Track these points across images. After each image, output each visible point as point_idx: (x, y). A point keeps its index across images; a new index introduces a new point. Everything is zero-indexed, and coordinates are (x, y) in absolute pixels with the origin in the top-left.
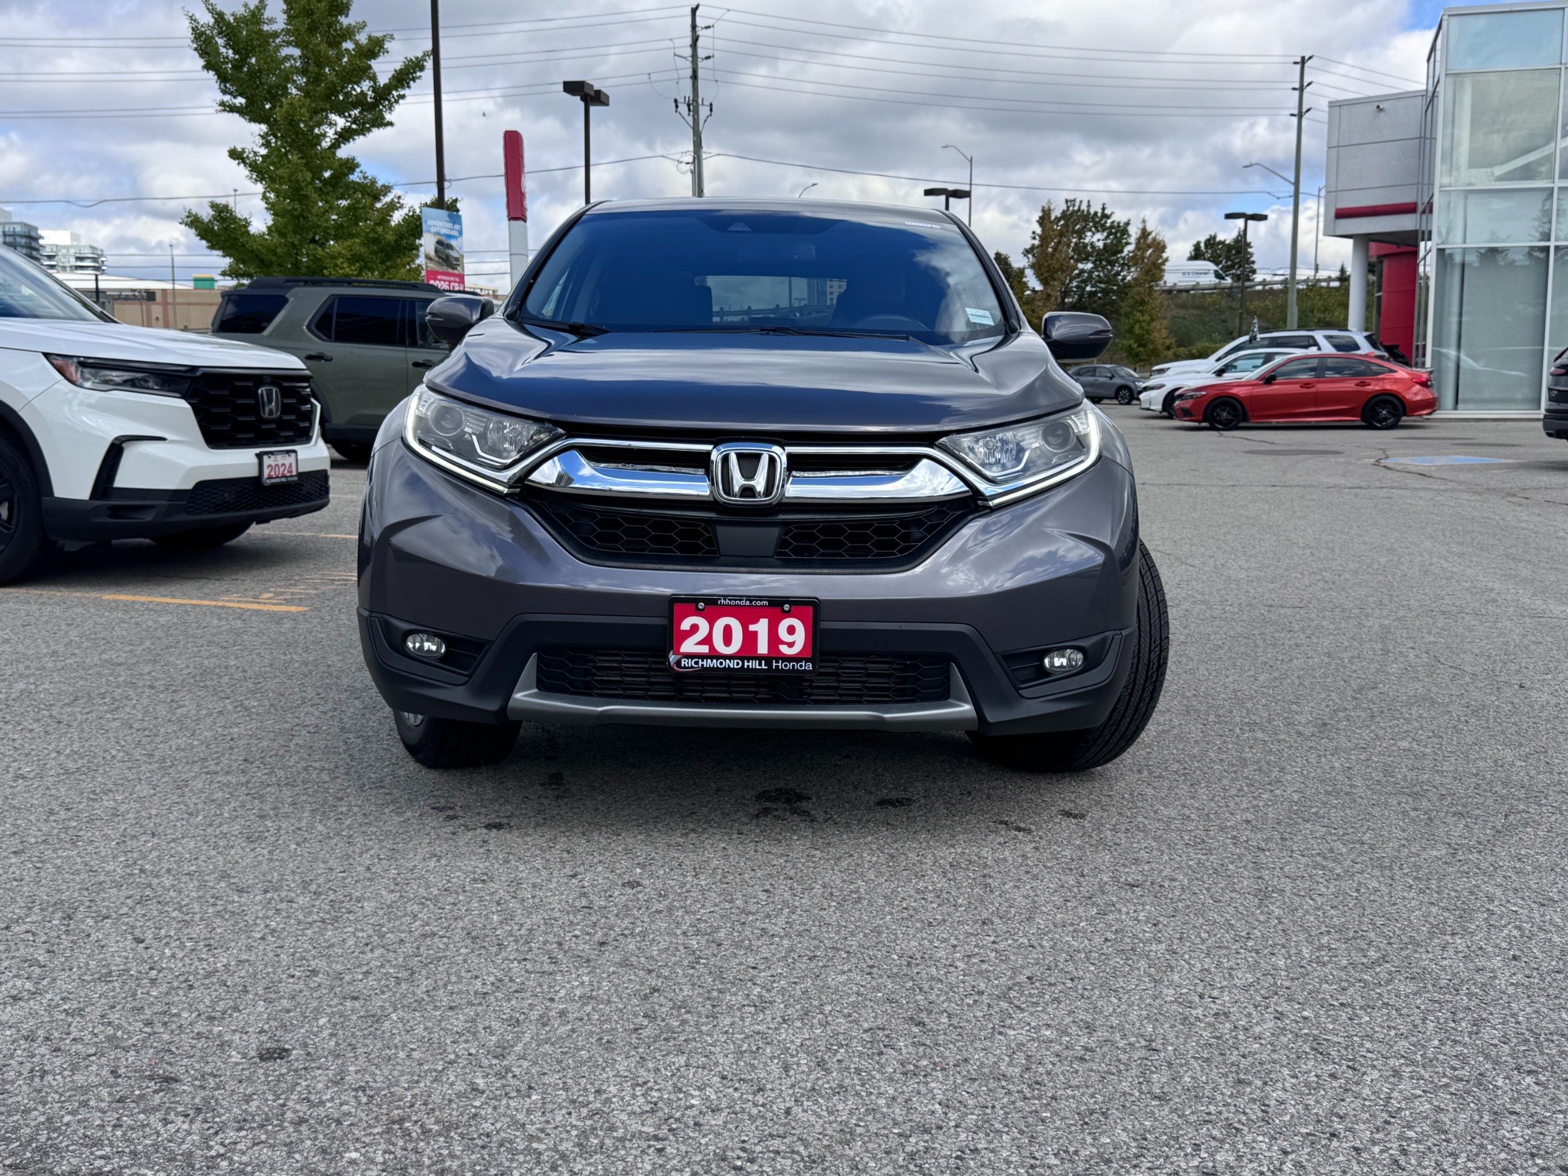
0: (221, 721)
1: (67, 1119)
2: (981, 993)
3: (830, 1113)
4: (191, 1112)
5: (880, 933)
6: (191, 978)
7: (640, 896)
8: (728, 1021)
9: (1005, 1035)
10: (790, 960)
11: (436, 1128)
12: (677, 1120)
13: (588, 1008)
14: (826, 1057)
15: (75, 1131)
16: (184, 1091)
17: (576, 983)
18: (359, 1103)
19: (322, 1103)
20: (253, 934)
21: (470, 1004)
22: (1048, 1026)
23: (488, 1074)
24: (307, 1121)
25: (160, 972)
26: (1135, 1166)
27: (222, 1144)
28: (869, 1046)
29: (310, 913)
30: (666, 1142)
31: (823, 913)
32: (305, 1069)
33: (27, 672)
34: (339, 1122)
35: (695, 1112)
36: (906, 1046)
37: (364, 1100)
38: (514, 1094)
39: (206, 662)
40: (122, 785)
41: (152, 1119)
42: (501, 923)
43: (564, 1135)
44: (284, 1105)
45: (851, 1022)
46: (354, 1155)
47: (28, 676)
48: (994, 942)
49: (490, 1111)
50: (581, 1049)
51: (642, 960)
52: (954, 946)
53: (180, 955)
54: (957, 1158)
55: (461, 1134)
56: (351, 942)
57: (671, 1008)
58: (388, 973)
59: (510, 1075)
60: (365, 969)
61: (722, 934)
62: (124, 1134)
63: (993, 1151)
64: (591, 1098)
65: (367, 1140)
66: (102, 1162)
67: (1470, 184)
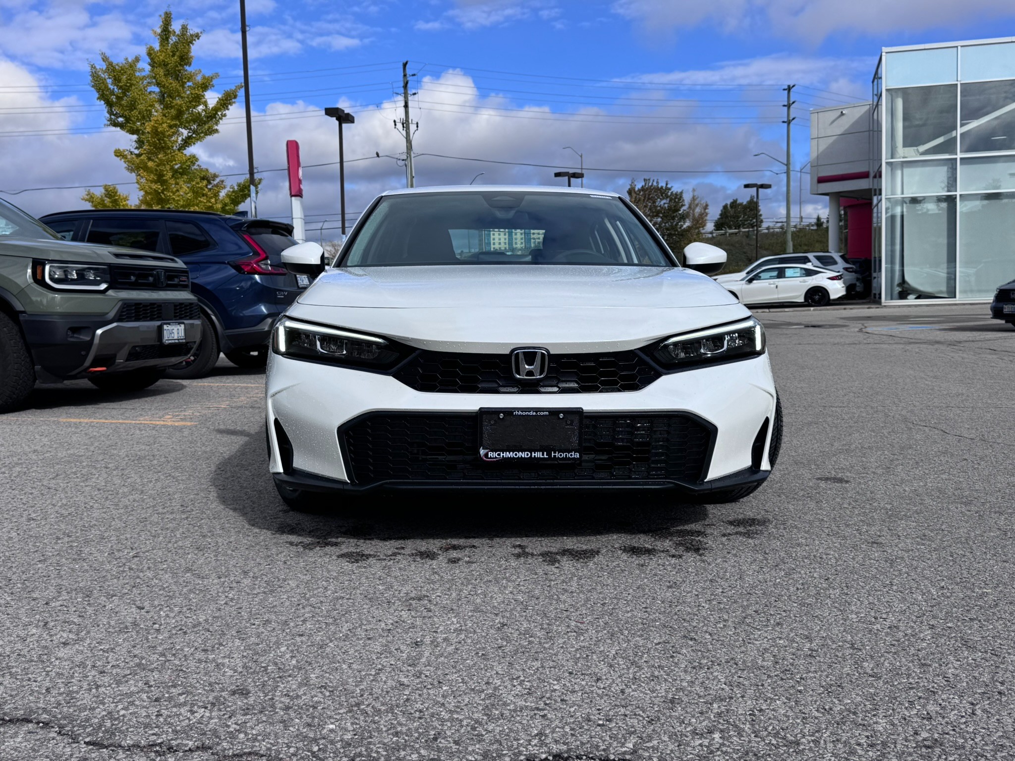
0: (159, 484)
1: (122, 712)
2: (725, 621)
3: (653, 691)
4: (209, 706)
5: (644, 590)
6: (183, 628)
7: (474, 573)
8: (561, 641)
9: (753, 644)
10: (589, 606)
11: (383, 708)
12: (548, 698)
13: (463, 636)
14: (636, 659)
15: (130, 720)
16: (200, 693)
17: (449, 622)
18: (324, 695)
19: (298, 697)
20: (219, 602)
21: (380, 636)
22: (780, 638)
23: (408, 676)
24: (292, 708)
25: (161, 625)
26: (874, 715)
27: (236, 724)
28: (663, 652)
29: (254, 589)
30: (546, 712)
31: (599, 579)
32: (280, 677)
33: (20, 461)
34: (315, 708)
35: (558, 693)
36: (688, 652)
37: (328, 694)
38: (430, 686)
39: (139, 453)
40: (102, 522)
41: (182, 710)
42: (385, 590)
43: (475, 710)
44: (273, 699)
45: (644, 639)
46: (332, 726)
47: (21, 464)
48: (722, 592)
49: (417, 696)
50: (466, 660)
51: (489, 608)
52: (697, 595)
53: (172, 615)
54: (750, 715)
55: (401, 711)
56: (287, 603)
57: (519, 635)
58: (318, 621)
59: (423, 676)
60: (302, 619)
61: (537, 592)
62: (165, 720)
63: (773, 710)
64: (484, 688)
65: (338, 717)
66: (155, 737)
67: (903, 158)
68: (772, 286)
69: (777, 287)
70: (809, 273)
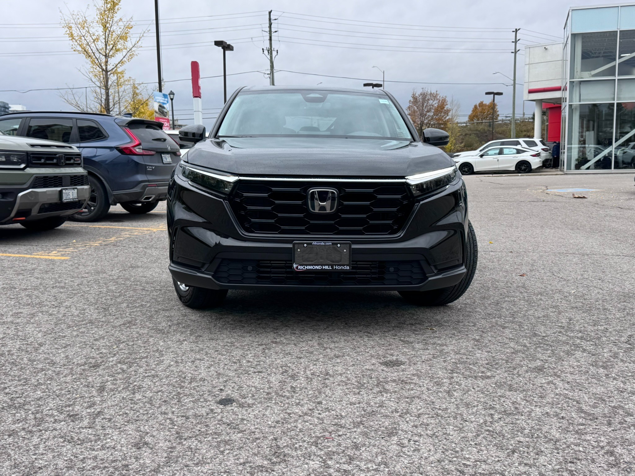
67: (582, 78)
68: (495, 160)
69: (498, 160)
70: (519, 152)
